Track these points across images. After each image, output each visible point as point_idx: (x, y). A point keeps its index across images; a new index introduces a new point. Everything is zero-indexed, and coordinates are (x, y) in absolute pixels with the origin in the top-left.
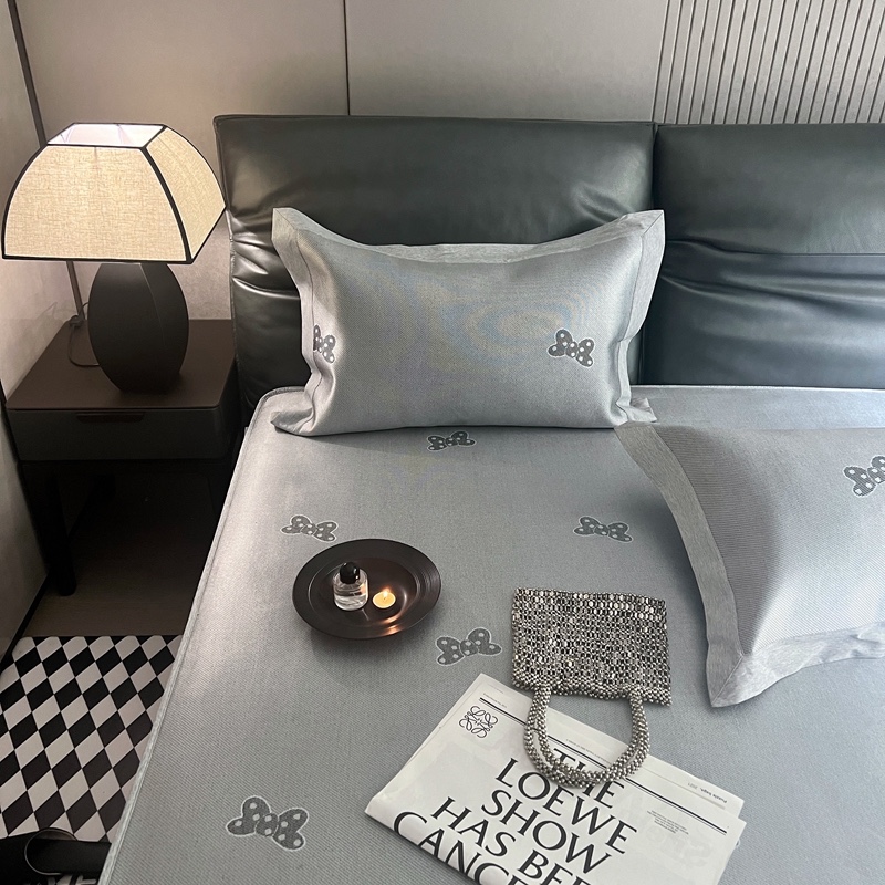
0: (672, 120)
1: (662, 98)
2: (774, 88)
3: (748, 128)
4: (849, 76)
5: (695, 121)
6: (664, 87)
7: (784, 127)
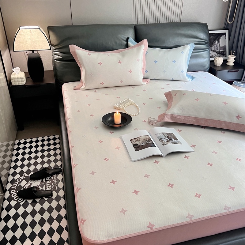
0: (136, 24)
1: (134, 20)
2: (155, 17)
3: (151, 24)
4: (168, 15)
5: (141, 24)
6: (134, 18)
7: (157, 24)
